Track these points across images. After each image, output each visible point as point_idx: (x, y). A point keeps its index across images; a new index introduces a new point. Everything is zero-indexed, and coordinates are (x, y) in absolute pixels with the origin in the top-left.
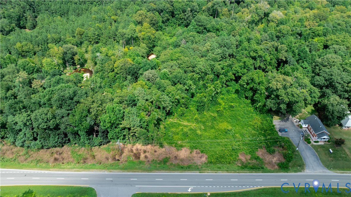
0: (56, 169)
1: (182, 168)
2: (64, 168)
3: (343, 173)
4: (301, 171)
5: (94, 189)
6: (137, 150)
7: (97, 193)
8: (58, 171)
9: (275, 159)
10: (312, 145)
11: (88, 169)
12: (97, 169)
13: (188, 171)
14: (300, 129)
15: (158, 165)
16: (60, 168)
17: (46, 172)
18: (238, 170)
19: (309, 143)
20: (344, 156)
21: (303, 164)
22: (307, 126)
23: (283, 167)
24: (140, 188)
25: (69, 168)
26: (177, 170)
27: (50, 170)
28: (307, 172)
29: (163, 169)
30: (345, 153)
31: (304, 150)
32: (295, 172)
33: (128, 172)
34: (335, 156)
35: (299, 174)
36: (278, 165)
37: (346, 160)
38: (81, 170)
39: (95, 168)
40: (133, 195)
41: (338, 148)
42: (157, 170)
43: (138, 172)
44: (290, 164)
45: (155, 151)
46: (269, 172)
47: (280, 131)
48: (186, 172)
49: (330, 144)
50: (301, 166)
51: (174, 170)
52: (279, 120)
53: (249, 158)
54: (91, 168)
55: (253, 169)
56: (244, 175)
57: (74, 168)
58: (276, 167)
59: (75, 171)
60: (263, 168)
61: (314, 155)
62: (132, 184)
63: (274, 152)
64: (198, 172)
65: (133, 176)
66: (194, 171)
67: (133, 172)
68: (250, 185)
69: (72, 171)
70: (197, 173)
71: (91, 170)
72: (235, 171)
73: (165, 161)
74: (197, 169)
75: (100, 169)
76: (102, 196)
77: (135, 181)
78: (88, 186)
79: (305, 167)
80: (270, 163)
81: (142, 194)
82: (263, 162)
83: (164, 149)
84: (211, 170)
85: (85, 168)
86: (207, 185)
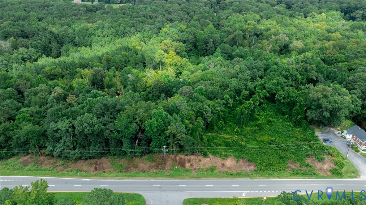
0: (97, 177)
1: (231, 175)
2: (106, 177)
4: (356, 177)
5: (141, 195)
6: (181, 159)
7: (146, 199)
8: (100, 179)
9: (326, 166)
10: (362, 154)
11: (132, 177)
12: (142, 177)
13: (238, 177)
14: (344, 140)
15: (205, 173)
16: (102, 177)
17: (88, 180)
18: (290, 176)
19: (358, 151)
21: (357, 171)
22: (351, 136)
23: (336, 173)
24: (191, 193)
25: (112, 177)
26: (227, 177)
27: (92, 179)
28: (363, 177)
29: (212, 176)
31: (353, 159)
32: (351, 177)
33: (175, 179)
35: (355, 179)
36: (330, 171)
38: (125, 178)
39: (139, 176)
40: (185, 200)
42: (205, 177)
43: (186, 179)
44: (343, 170)
45: (200, 161)
46: (323, 177)
47: (324, 141)
48: (236, 178)
51: (223, 177)
52: (321, 133)
53: (299, 165)
54: (135, 176)
55: (305, 175)
56: (297, 181)
57: (117, 176)
58: (329, 173)
59: (118, 179)
60: (315, 174)
62: (181, 190)
63: (323, 160)
65: (182, 183)
66: (245, 178)
67: (180, 179)
69: (115, 179)
70: (249, 180)
71: (135, 178)
72: (287, 177)
73: (212, 169)
74: (247, 175)
75: (145, 176)
76: (151, 201)
77: (185, 187)
78: (134, 192)
79: (359, 173)
80: (321, 169)
81: (194, 199)
82: (314, 169)
83: (208, 159)
84: (262, 177)
85: (129, 176)
86: (261, 190)
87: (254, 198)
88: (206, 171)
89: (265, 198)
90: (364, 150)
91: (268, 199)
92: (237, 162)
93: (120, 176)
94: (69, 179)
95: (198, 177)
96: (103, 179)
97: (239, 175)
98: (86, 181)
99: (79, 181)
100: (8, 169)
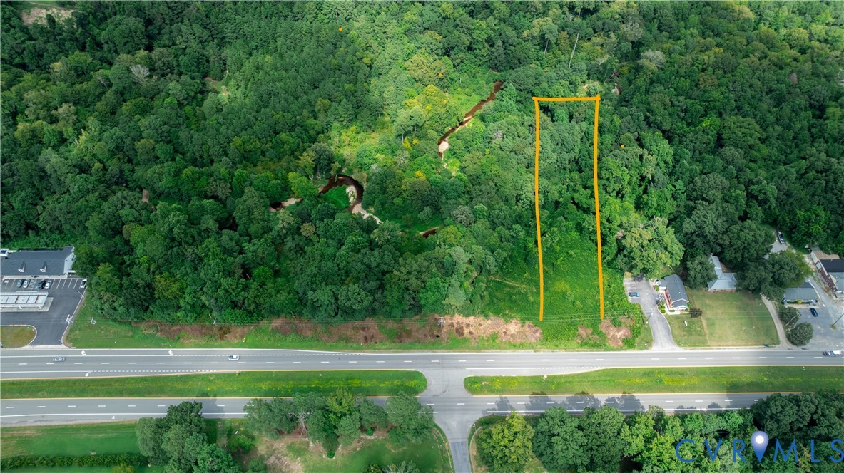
0: (370, 350)
1: (514, 346)
2: (379, 349)
3: (692, 349)
4: (647, 349)
5: (421, 373)
6: (458, 323)
7: (426, 378)
8: (374, 352)
9: (620, 333)
10: (666, 316)
12: (418, 349)
13: (521, 349)
14: (656, 293)
15: (486, 343)
16: (376, 349)
17: (362, 354)
18: (578, 348)
19: (663, 312)
20: (699, 329)
21: (652, 340)
22: (665, 288)
23: (629, 343)
24: (471, 371)
25: (385, 349)
26: (510, 349)
27: (365, 352)
28: (655, 349)
29: (493, 348)
30: (701, 327)
31: (655, 322)
32: (641, 349)
33: (454, 352)
34: (688, 330)
35: (645, 351)
36: (623, 342)
37: (699, 335)
38: (400, 351)
39: (415, 349)
40: (466, 379)
41: (694, 319)
42: (487, 349)
43: (465, 352)
44: (637, 339)
45: (480, 325)
46: (612, 349)
47: (630, 294)
48: (519, 351)
49: (688, 314)
50: (649, 342)
51: (505, 349)
52: (631, 279)
53: (590, 332)
54: (411, 348)
55: (594, 346)
56: (582, 355)
57: (391, 349)
58: (621, 343)
59: (393, 352)
60: (604, 345)
61: (667, 328)
62: (461, 367)
63: (620, 325)
64: (532, 350)
65: (462, 358)
66: (528, 350)
67: (459, 352)
68: (589, 366)
69: (390, 353)
70: (531, 352)
71: (411, 350)
72: (574, 350)
73: (494, 337)
74: (531, 346)
75: (421, 349)
76: (432, 380)
77: (465, 363)
78: (414, 370)
79: (653, 344)
80: (614, 337)
81: (475, 377)
82: (606, 338)
83: (489, 322)
84: (547, 348)
85: (406, 349)
86: (543, 366)
87: (535, 377)
88: (488, 341)
89: (546, 377)
90: (670, 311)
91: (549, 377)
92: (522, 326)
93: (394, 348)
94: (341, 353)
95: (478, 349)
96: (377, 353)
97: (522, 346)
98: (360, 356)
99: (352, 356)
100: (269, 339)
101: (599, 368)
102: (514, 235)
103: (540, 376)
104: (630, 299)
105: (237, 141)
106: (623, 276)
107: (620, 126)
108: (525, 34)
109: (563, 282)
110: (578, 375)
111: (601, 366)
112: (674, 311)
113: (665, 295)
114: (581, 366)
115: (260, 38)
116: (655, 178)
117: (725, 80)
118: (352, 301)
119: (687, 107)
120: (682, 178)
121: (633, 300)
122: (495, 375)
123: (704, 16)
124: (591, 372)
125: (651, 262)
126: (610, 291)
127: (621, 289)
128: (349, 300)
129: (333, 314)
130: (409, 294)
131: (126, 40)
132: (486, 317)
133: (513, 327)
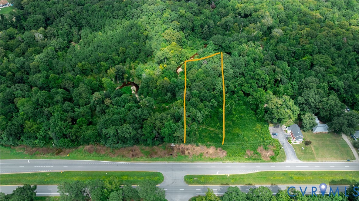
0: (135, 161)
1: (212, 159)
2: (140, 161)
3: (308, 162)
4: (283, 161)
5: (161, 173)
6: (182, 148)
7: (164, 176)
8: (137, 162)
9: (268, 153)
10: (292, 144)
11: (155, 161)
12: (160, 161)
13: (216, 161)
14: (286, 133)
16: (137, 161)
17: (130, 163)
18: (246, 161)
19: (291, 143)
20: (310, 151)
21: (285, 157)
22: (290, 131)
23: (273, 159)
24: (188, 172)
25: (143, 161)
26: (209, 161)
27: (131, 162)
28: (287, 161)
29: (200, 160)
30: (311, 150)
31: (286, 148)
32: (280, 161)
33: (179, 162)
34: (305, 152)
35: (282, 163)
36: (270, 157)
37: (311, 154)
38: (150, 161)
39: (159, 160)
40: (185, 176)
41: (307, 146)
42: (197, 161)
43: (186, 162)
44: (277, 157)
45: (194, 149)
46: (265, 162)
47: (273, 134)
48: (214, 162)
49: (303, 144)
50: (284, 158)
51: (207, 161)
52: (273, 127)
53: (252, 153)
55: (255, 160)
56: (248, 164)
57: (146, 160)
58: (269, 158)
59: (147, 162)
60: (260, 159)
61: (293, 151)
62: (183, 170)
63: (268, 149)
64: (222, 162)
65: (183, 165)
66: (219, 162)
67: (182, 162)
68: (252, 170)
69: (145, 162)
70: (221, 163)
72: (244, 162)
73: (201, 155)
74: (221, 160)
75: (162, 161)
76: (167, 177)
77: (185, 168)
78: (157, 171)
79: (286, 159)
80: (265, 156)
81: (190, 175)
82: (261, 156)
83: (199, 147)
84: (229, 161)
85: (153, 161)
86: (227, 170)
87: (223, 175)
88: (198, 157)
89: (229, 175)
90: (294, 142)
91: (230, 175)
92: (216, 150)
93: (148, 160)
94: (119, 163)
95: (192, 161)
96: (138, 162)
97: (216, 160)
98: (129, 164)
99: (124, 164)
100: (81, 155)
101: (258, 171)
102: (212, 105)
103: (226, 175)
104: (272, 136)
105: (79, 64)
106: (268, 125)
107: (264, 59)
108: (218, 23)
109: (238, 129)
110: (246, 174)
111: (259, 170)
112: (296, 142)
113: (291, 134)
114: (248, 170)
115: (98, 26)
116: (282, 80)
117: (312, 41)
118: (125, 132)
119: (295, 51)
120: (295, 80)
121: (274, 137)
122: (201, 174)
123: (300, 18)
124: (254, 173)
125: (283, 114)
126: (262, 132)
127: (268, 132)
128: (124, 133)
129: (116, 142)
130: (156, 130)
131: (35, 24)
132: (197, 145)
133: (212, 150)
